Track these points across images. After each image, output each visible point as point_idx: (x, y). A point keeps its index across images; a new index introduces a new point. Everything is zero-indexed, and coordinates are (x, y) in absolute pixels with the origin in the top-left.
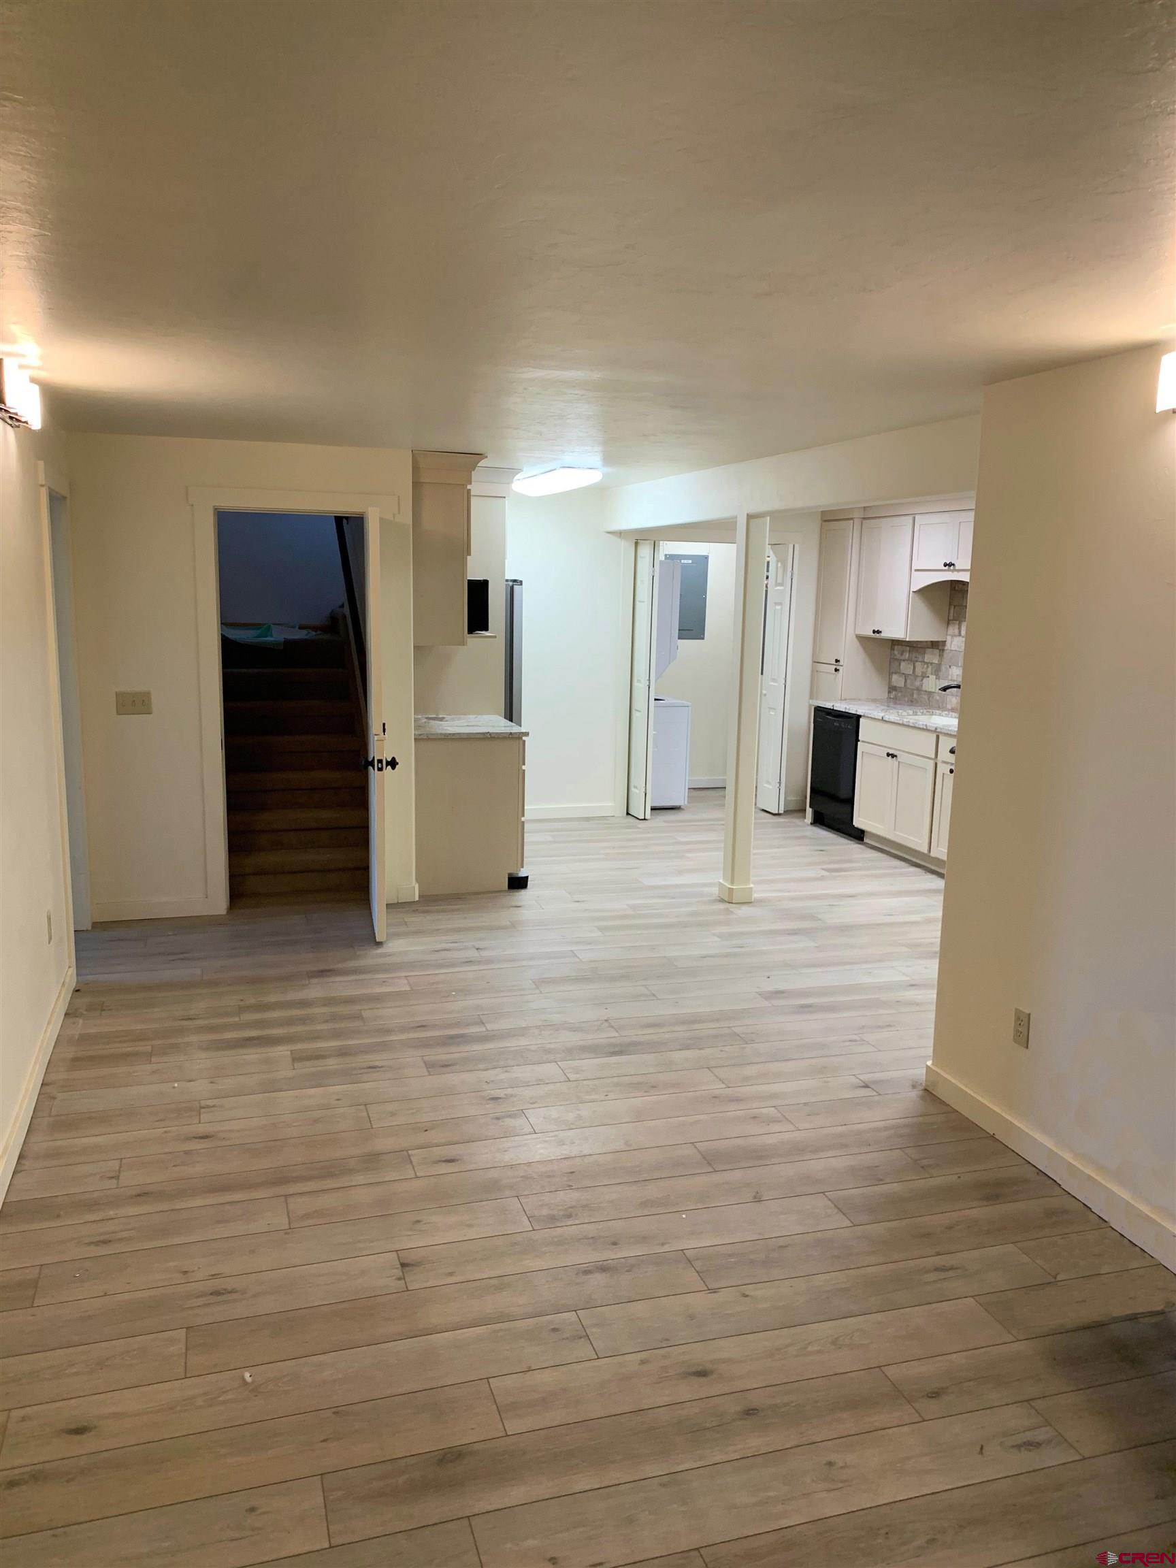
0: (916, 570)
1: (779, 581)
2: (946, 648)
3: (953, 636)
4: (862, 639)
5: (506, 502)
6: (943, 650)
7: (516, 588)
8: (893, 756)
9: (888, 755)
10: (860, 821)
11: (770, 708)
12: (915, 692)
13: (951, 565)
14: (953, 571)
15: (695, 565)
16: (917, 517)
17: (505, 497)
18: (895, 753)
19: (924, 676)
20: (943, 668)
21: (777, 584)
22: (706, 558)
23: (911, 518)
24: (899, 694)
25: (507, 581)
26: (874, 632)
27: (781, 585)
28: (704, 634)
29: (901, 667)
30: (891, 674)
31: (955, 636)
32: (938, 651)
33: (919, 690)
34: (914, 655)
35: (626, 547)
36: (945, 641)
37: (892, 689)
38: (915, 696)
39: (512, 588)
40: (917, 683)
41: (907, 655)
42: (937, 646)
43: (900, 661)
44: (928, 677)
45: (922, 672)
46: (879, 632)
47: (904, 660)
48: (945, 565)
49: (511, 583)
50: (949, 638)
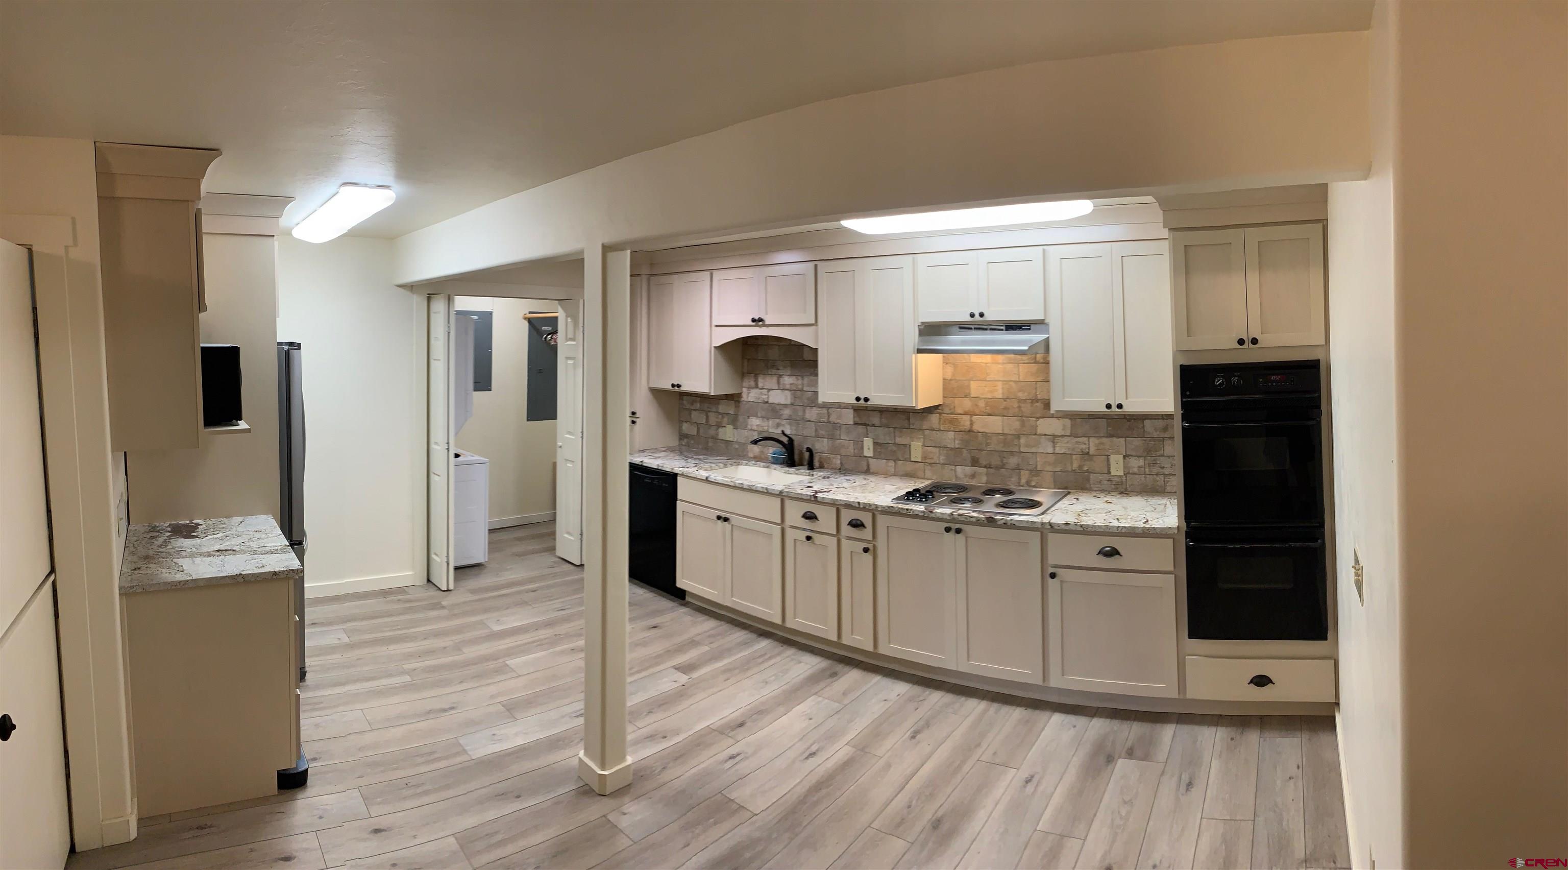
0: (717, 326)
1: (570, 335)
2: (743, 399)
3: (749, 388)
4: (657, 393)
5: (276, 243)
6: (739, 402)
7: (294, 353)
8: (726, 520)
9: (719, 518)
10: (682, 582)
11: (567, 460)
12: (710, 440)
13: (761, 320)
14: (760, 326)
15: (480, 320)
16: (715, 273)
17: (274, 236)
18: (727, 515)
19: (719, 426)
20: (741, 418)
21: (567, 340)
22: (491, 313)
23: (708, 273)
24: (692, 442)
25: (280, 344)
26: (673, 386)
27: (573, 339)
28: (491, 386)
29: (692, 416)
30: (681, 422)
31: (753, 388)
32: (733, 402)
33: (715, 438)
34: (706, 405)
35: (418, 301)
36: (741, 393)
37: (682, 436)
38: (710, 444)
39: (287, 353)
40: (712, 432)
41: (698, 406)
42: (734, 398)
43: (690, 411)
44: (725, 427)
45: (717, 422)
46: (679, 386)
47: (695, 410)
48: (754, 320)
49: (286, 348)
50: (745, 390)
